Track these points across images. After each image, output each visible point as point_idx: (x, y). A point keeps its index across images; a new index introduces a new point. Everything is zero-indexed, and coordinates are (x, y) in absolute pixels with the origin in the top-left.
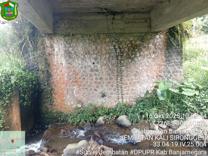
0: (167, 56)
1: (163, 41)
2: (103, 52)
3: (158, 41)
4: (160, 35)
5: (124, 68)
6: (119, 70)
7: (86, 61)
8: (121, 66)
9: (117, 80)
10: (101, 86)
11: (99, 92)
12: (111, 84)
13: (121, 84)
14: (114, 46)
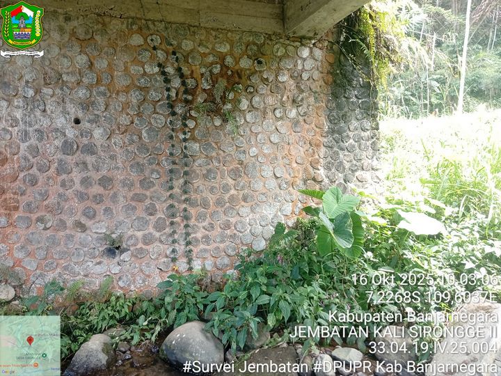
0: (333, 116)
1: (320, 69)
2: (116, 81)
3: (306, 68)
4: (311, 48)
5: (196, 146)
6: (177, 152)
7: (44, 111)
8: (185, 140)
9: (171, 188)
10: (106, 210)
11: (96, 236)
12: (148, 202)
13: (184, 206)
14: (160, 65)
